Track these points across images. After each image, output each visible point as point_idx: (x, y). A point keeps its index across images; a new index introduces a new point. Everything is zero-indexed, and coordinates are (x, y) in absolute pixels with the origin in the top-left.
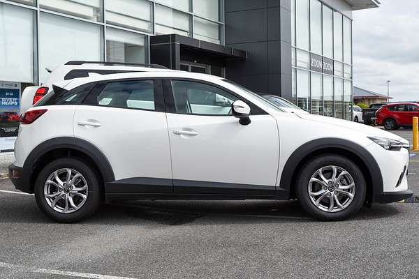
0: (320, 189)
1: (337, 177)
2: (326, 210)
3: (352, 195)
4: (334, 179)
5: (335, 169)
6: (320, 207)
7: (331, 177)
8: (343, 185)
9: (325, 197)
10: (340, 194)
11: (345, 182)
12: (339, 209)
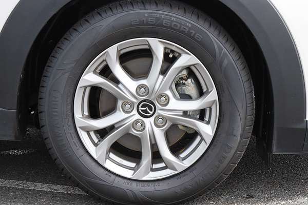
0: (111, 110)
1: (164, 72)
2: (128, 174)
3: (207, 130)
4: (155, 80)
5: (158, 47)
6: (109, 165)
7: (145, 74)
8: (185, 97)
9: (128, 135)
10: (174, 126)
11: (190, 87)
12: (168, 173)
